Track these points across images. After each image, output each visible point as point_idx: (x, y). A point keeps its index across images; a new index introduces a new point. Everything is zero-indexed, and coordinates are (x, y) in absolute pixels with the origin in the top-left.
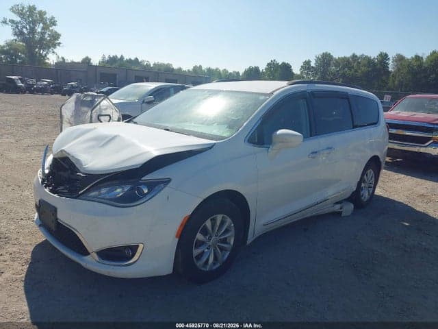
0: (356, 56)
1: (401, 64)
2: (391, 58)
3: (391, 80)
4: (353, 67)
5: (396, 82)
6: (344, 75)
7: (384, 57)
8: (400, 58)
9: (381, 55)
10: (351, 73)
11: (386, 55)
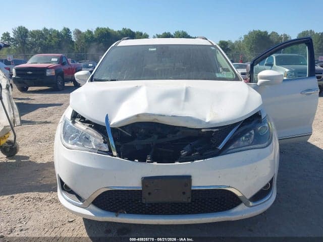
0: (47, 30)
1: (80, 36)
2: (72, 32)
3: (76, 47)
4: (47, 38)
5: (79, 49)
6: (41, 44)
7: (67, 31)
8: (78, 32)
9: (65, 29)
10: (47, 43)
11: (68, 30)
